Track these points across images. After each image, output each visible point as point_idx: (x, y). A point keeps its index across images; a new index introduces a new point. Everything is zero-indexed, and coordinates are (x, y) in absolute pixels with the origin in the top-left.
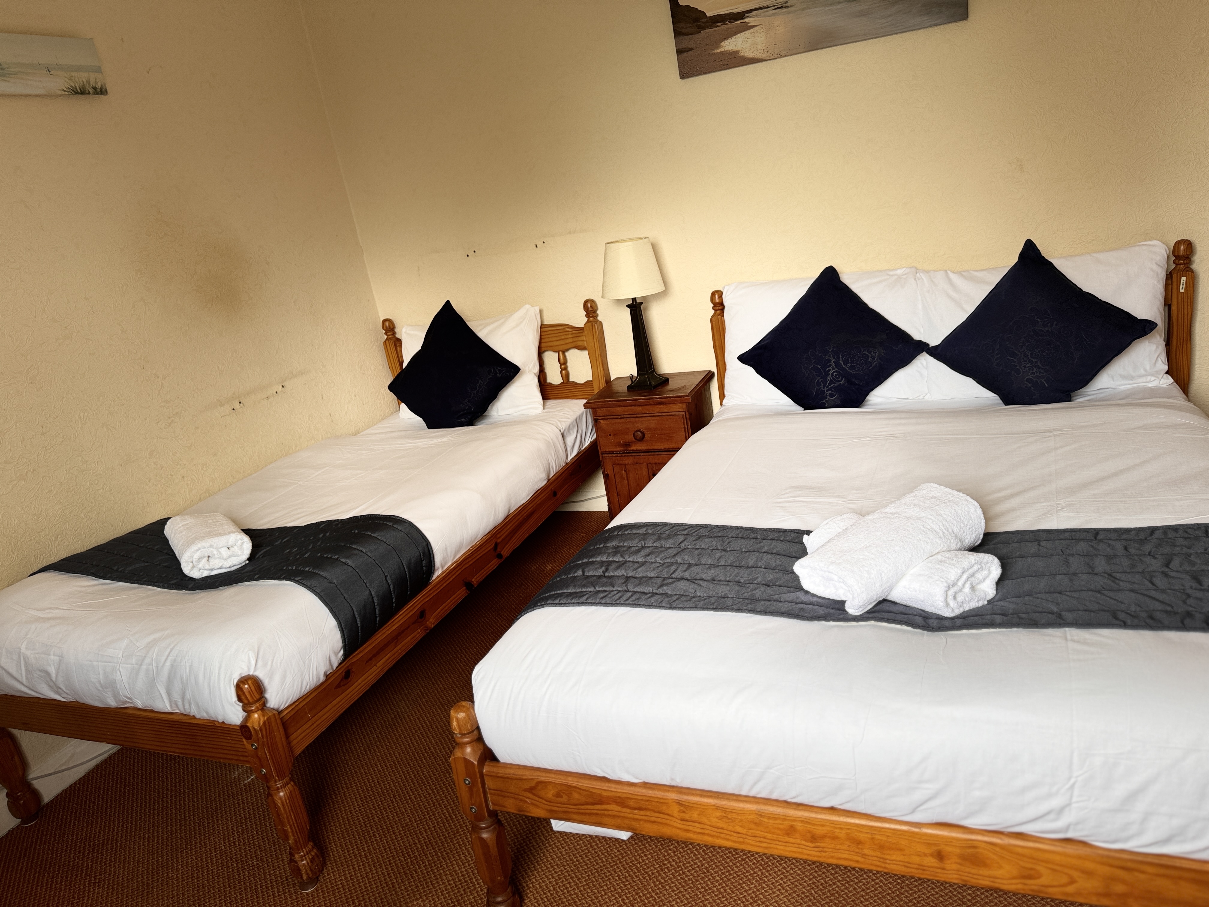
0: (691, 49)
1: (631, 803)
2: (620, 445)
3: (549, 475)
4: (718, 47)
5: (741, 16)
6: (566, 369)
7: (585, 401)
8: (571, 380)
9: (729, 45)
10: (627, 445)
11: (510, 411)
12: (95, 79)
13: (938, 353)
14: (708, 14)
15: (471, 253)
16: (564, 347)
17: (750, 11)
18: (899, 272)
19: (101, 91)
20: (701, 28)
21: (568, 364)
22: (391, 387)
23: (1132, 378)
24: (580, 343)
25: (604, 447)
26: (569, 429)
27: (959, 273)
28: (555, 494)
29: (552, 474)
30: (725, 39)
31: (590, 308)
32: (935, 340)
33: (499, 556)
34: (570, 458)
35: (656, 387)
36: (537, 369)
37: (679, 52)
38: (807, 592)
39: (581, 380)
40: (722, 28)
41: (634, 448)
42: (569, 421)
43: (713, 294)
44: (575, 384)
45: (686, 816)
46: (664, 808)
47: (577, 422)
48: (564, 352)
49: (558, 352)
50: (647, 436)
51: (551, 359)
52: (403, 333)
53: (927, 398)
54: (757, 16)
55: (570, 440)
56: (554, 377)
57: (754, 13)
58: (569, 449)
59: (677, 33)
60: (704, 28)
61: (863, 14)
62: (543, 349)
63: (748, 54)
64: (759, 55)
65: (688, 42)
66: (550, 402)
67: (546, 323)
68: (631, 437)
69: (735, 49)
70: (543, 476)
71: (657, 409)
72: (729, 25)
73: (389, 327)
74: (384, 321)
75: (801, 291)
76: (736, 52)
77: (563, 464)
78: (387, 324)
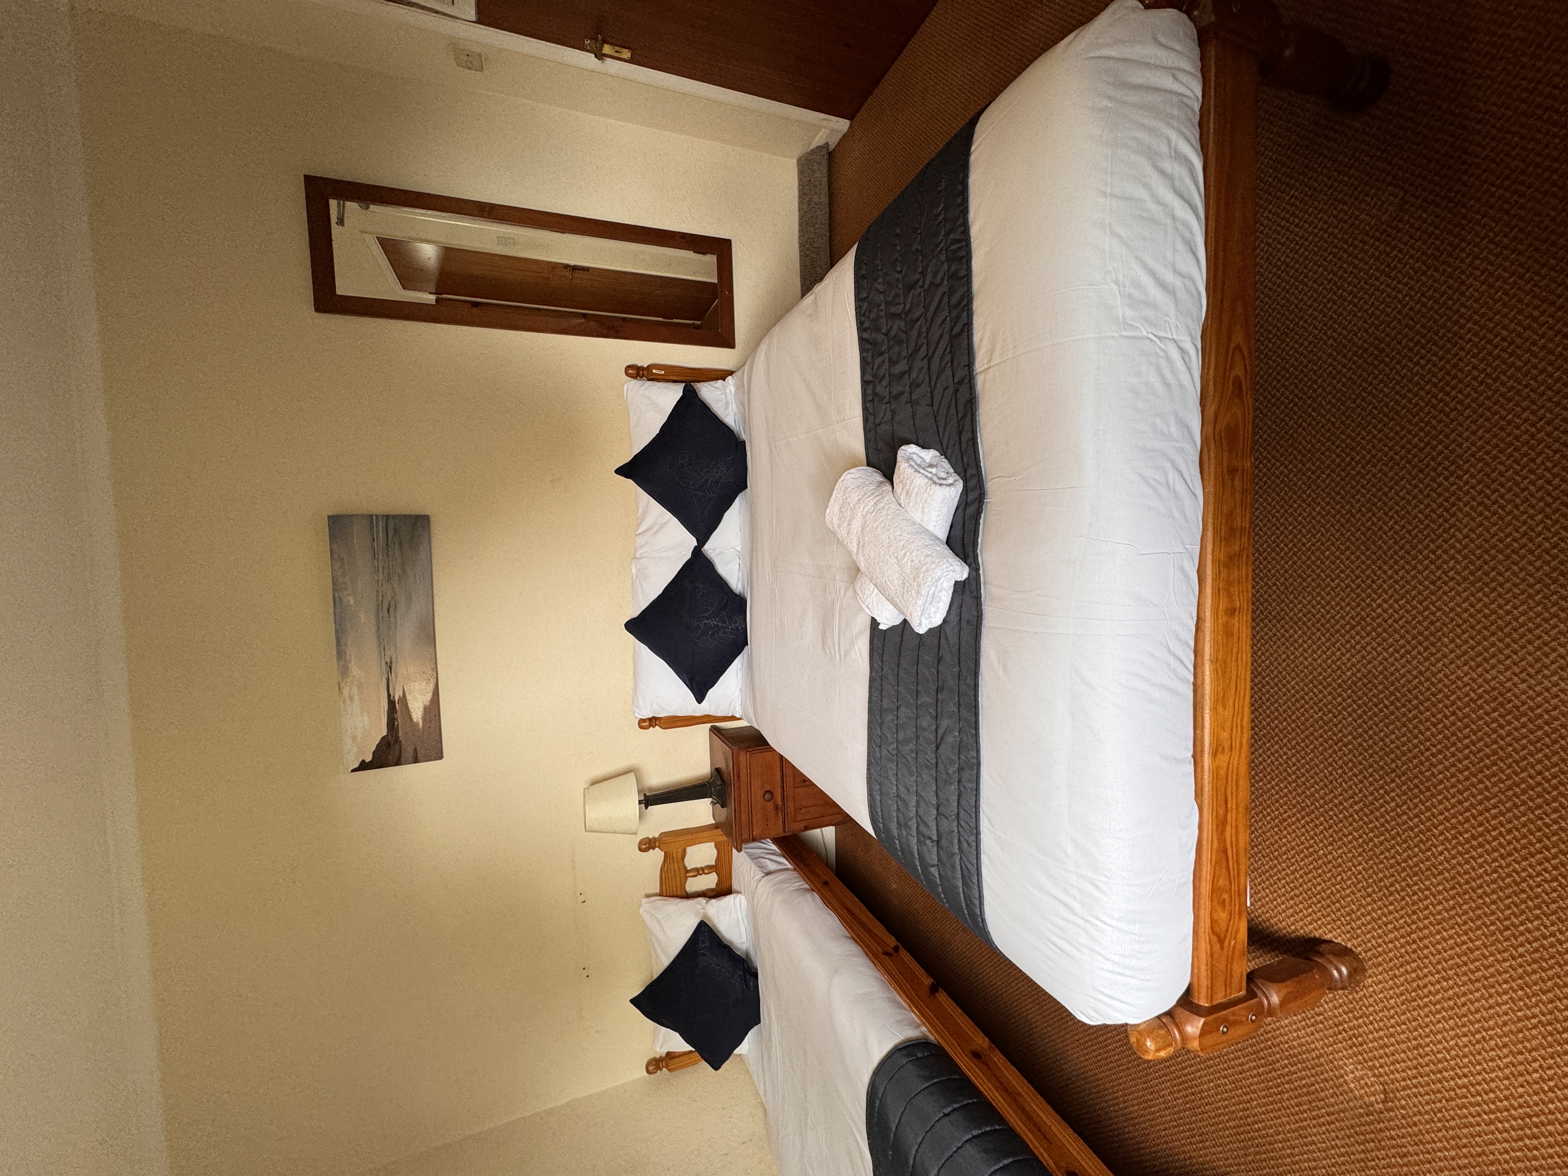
0: (415, 750)
1: (1221, 812)
2: (777, 814)
3: (808, 890)
4: (418, 724)
5: (392, 703)
6: (703, 869)
7: (734, 850)
8: (713, 863)
9: (417, 714)
10: (776, 807)
11: (743, 928)
13: (703, 538)
14: (385, 734)
15: (585, 973)
16: (683, 871)
17: (389, 695)
18: (634, 571)
20: (397, 740)
21: (699, 866)
22: (716, 1066)
23: (727, 403)
24: (679, 856)
25: (779, 832)
26: (761, 867)
27: (639, 525)
28: (826, 883)
29: (807, 886)
30: (411, 719)
31: (647, 845)
32: (693, 542)
33: (896, 949)
34: (790, 866)
35: (723, 781)
36: (702, 900)
37: (416, 760)
38: (945, 621)
39: (714, 852)
40: (400, 721)
41: (780, 802)
42: (754, 868)
43: (641, 727)
44: (718, 859)
45: (1227, 745)
46: (1222, 772)
47: (754, 858)
48: (687, 871)
49: (686, 878)
50: (768, 788)
51: (695, 884)
52: (661, 1051)
53: (739, 549)
54: (394, 689)
55: (772, 866)
56: (710, 881)
57: (391, 692)
58: (781, 867)
59: (398, 763)
60: (397, 738)
61: (409, 599)
62: (684, 894)
63: (429, 697)
64: (431, 687)
65: (408, 752)
66: (735, 886)
67: (658, 891)
68: (770, 805)
69: (422, 709)
70: (809, 896)
71: (743, 778)
72: (399, 715)
73: (656, 1065)
74: (648, 1072)
75: (645, 651)
76: (425, 708)
77: (796, 874)
78: (651, 1068)
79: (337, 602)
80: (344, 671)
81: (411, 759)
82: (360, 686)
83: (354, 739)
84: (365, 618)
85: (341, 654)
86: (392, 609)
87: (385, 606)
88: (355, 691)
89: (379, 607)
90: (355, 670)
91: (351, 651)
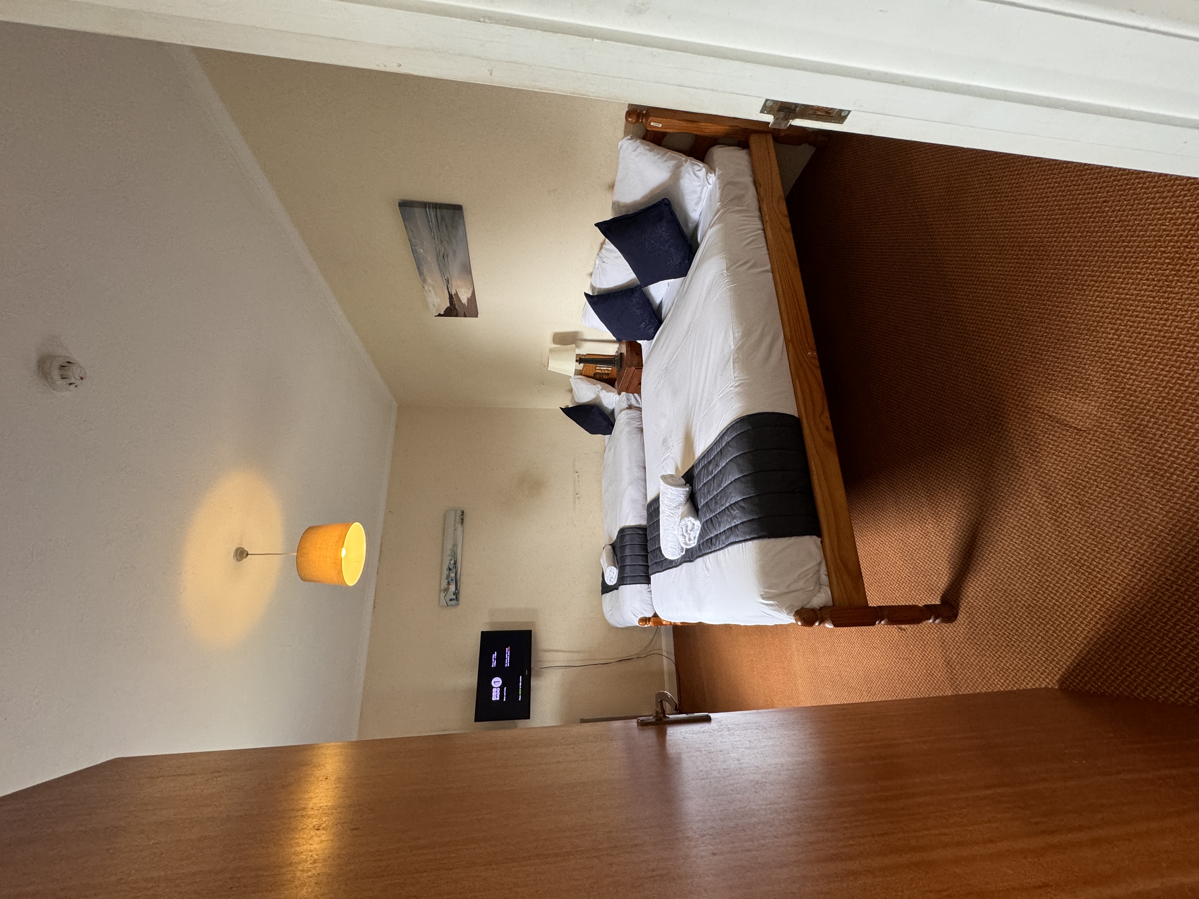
0: (465, 312)
4: (465, 304)
5: (450, 295)
9: (464, 301)
12: (459, 512)
13: (645, 281)
14: (449, 305)
19: (463, 512)
20: (455, 308)
30: (461, 302)
32: (635, 279)
37: (465, 316)
40: (456, 302)
57: (450, 291)
59: (457, 316)
61: (454, 253)
63: (469, 295)
64: (471, 291)
65: (461, 313)
69: (466, 299)
72: (455, 300)
76: (468, 299)
79: (414, 251)
80: (424, 281)
81: (463, 314)
82: (433, 287)
83: (434, 306)
84: (431, 259)
85: (421, 273)
86: (445, 258)
87: (441, 254)
88: (431, 289)
89: (438, 256)
90: (429, 281)
91: (425, 272)
